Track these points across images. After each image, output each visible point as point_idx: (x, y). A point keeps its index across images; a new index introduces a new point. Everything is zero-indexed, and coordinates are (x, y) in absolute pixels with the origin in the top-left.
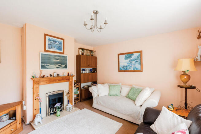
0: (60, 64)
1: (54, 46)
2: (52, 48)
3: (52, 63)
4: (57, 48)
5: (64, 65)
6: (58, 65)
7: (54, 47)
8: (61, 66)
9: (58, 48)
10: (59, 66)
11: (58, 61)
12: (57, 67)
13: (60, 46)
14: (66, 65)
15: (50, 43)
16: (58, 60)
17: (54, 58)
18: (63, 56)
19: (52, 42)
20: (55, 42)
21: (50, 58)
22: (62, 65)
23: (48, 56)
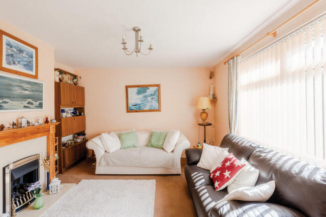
0: (30, 100)
1: (19, 60)
2: (14, 63)
3: (14, 97)
4: (25, 65)
6: (27, 102)
7: (19, 62)
8: (32, 104)
9: (27, 65)
10: (29, 103)
11: (27, 92)
12: (25, 107)
13: (30, 62)
14: (41, 102)
15: (10, 52)
16: (26, 90)
17: (18, 86)
18: (35, 83)
19: (15, 50)
20: (21, 51)
21: (10, 85)
22: (34, 102)
23: (6, 81)
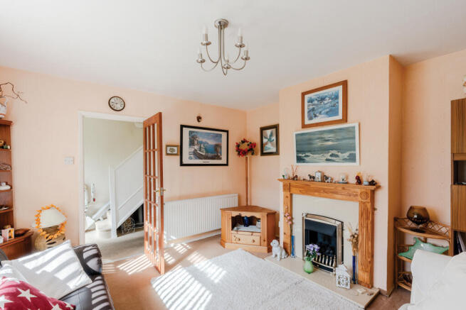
0: (335, 152)
1: (320, 110)
2: (316, 116)
3: (314, 151)
4: (327, 113)
5: (346, 155)
6: (330, 154)
7: (320, 113)
8: (337, 156)
9: (331, 110)
11: (330, 143)
13: (334, 106)
15: (311, 107)
16: (328, 140)
17: (318, 138)
18: (341, 129)
19: (316, 102)
20: (323, 99)
21: (310, 139)
22: (339, 154)
23: (307, 137)
